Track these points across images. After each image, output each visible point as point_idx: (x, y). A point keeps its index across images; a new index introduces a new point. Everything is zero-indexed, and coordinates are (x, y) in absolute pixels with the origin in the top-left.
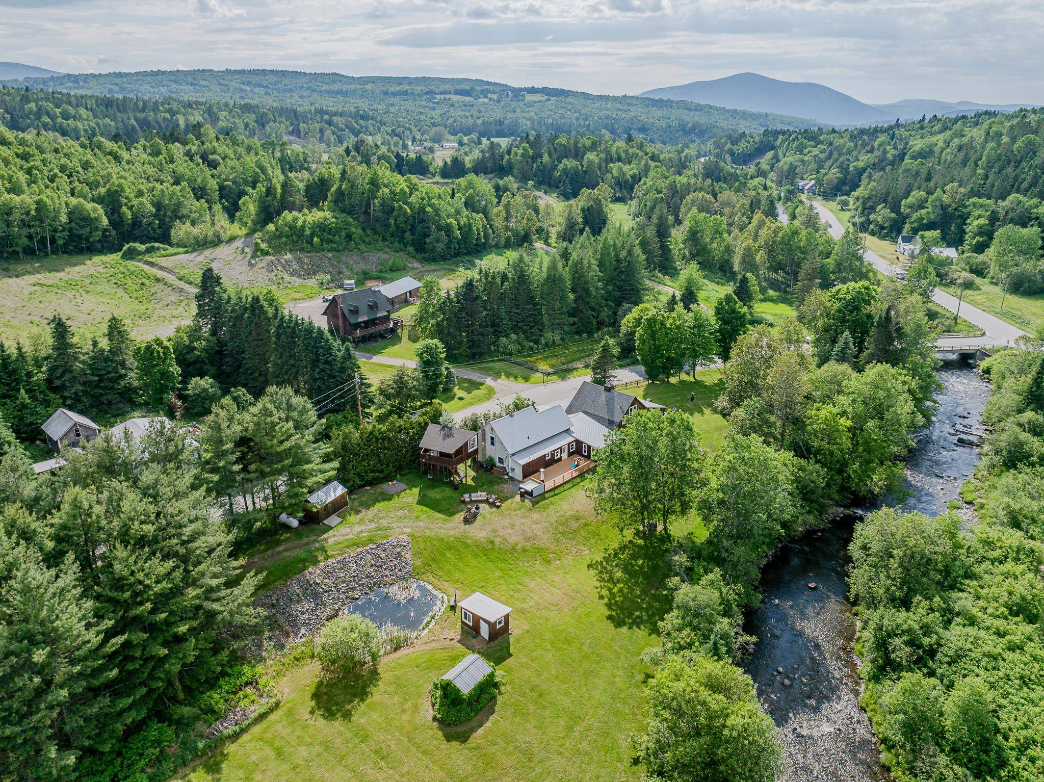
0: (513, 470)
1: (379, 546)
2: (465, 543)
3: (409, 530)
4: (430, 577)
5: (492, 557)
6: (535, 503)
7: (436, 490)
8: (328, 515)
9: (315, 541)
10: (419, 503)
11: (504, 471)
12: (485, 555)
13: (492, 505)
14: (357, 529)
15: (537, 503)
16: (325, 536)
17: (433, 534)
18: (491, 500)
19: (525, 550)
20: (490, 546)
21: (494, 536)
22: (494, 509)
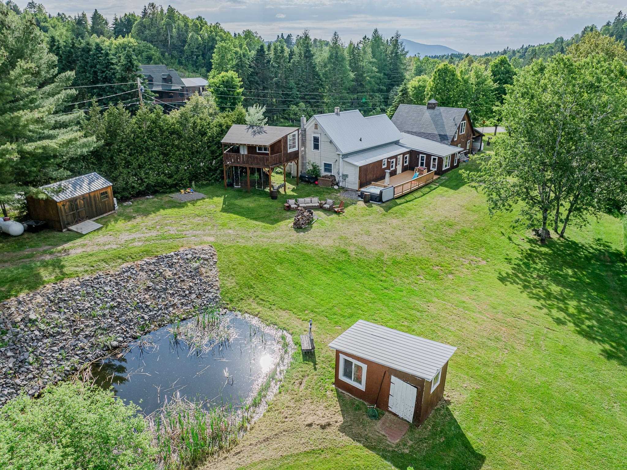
0: (345, 176)
1: (160, 259)
2: (303, 254)
3: (212, 239)
4: (254, 305)
5: (351, 273)
6: (388, 209)
7: (247, 200)
8: (78, 219)
9: (44, 252)
10: (224, 210)
11: (333, 181)
12: (340, 269)
13: (330, 210)
14: (125, 237)
15: (390, 208)
16: (66, 246)
17: (250, 244)
18: (327, 206)
19: (396, 263)
20: (343, 257)
21: (346, 244)
22: (334, 216)
